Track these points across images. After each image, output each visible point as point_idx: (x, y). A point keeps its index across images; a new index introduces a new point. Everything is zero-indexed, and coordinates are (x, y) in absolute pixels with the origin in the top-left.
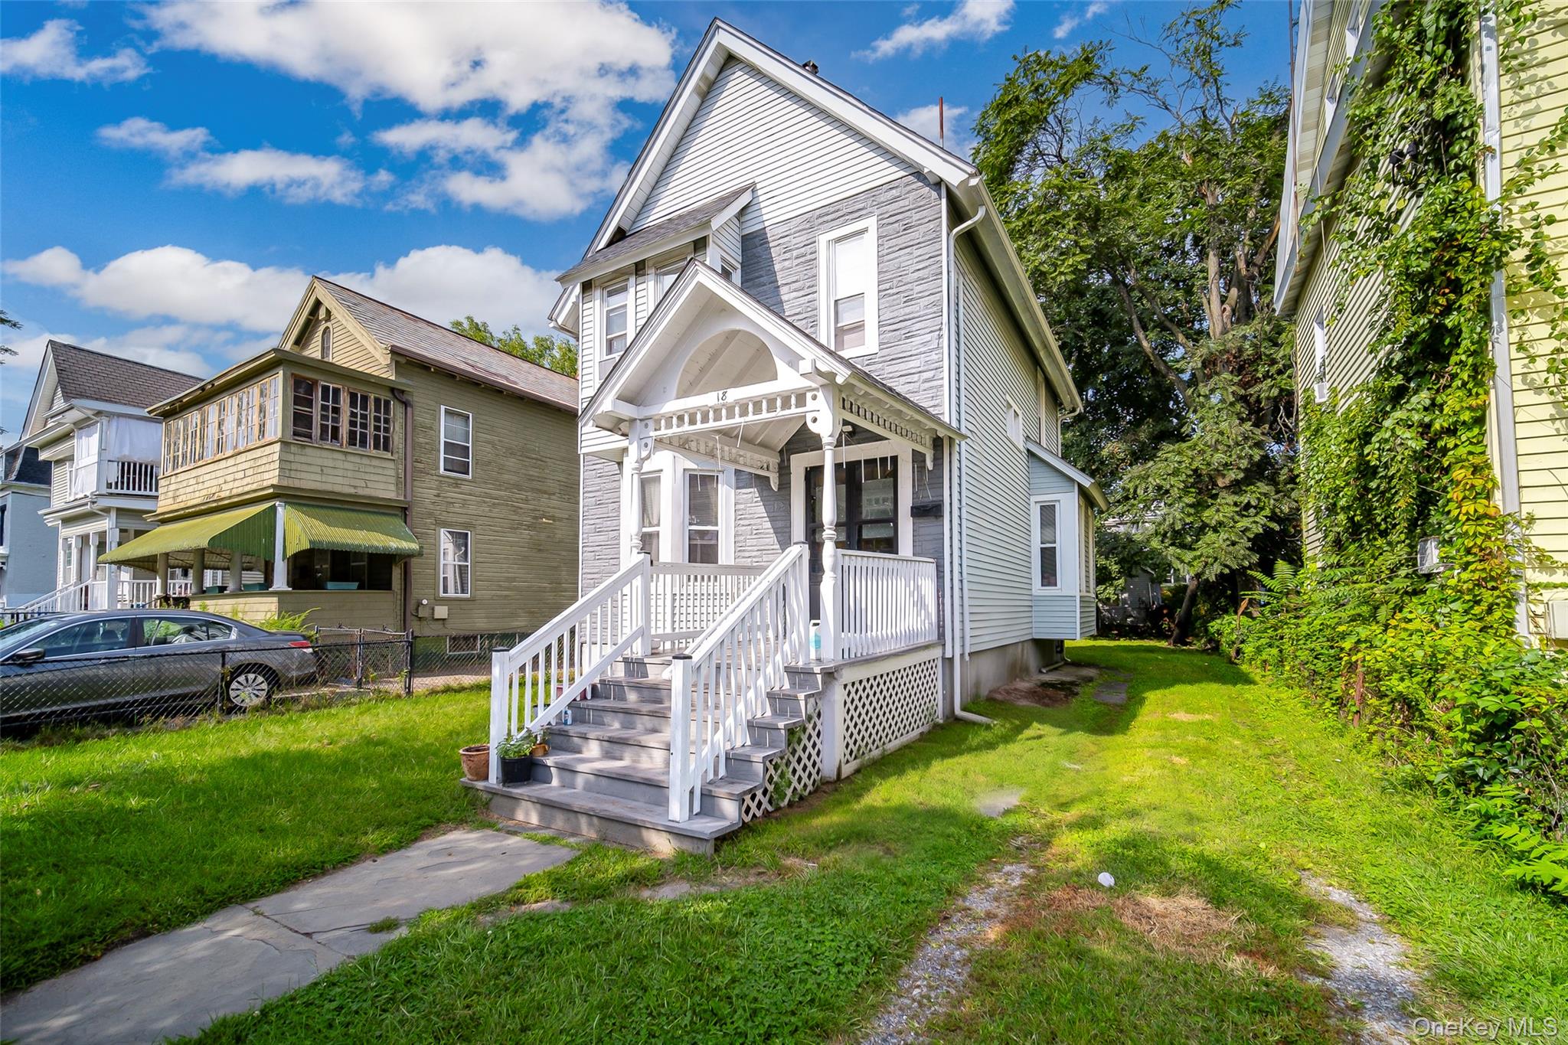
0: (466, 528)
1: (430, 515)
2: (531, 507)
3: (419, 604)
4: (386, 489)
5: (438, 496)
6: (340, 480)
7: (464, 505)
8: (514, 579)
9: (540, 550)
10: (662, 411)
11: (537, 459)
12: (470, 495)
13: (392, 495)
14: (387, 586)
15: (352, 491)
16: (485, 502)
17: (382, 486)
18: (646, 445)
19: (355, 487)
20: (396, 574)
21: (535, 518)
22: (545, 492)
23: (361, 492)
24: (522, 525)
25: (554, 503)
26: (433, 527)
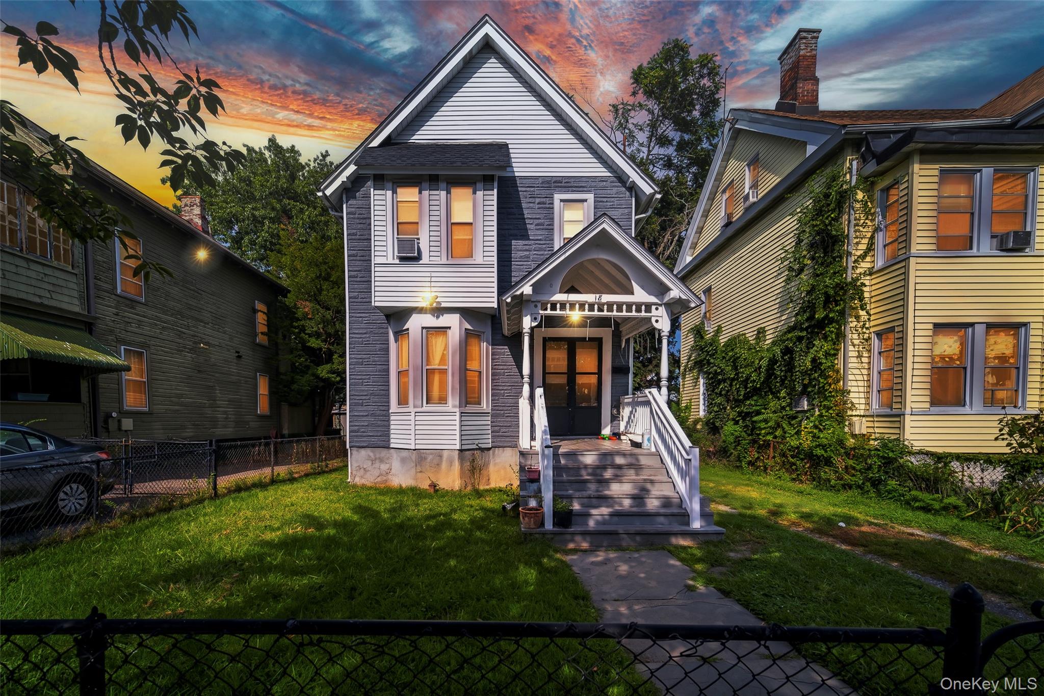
0: (142, 347)
1: (111, 332)
2: (192, 333)
3: (108, 416)
4: (71, 303)
5: (117, 314)
6: (23, 288)
7: (140, 324)
8: (180, 396)
9: (199, 371)
10: (552, 299)
11: (194, 291)
12: (144, 316)
13: (77, 309)
14: (76, 399)
15: (37, 300)
16: (156, 325)
17: (66, 299)
18: (535, 319)
19: (40, 297)
20: (84, 386)
21: (195, 343)
22: (202, 321)
23: (46, 302)
24: (185, 348)
25: (208, 332)
26: (114, 344)
